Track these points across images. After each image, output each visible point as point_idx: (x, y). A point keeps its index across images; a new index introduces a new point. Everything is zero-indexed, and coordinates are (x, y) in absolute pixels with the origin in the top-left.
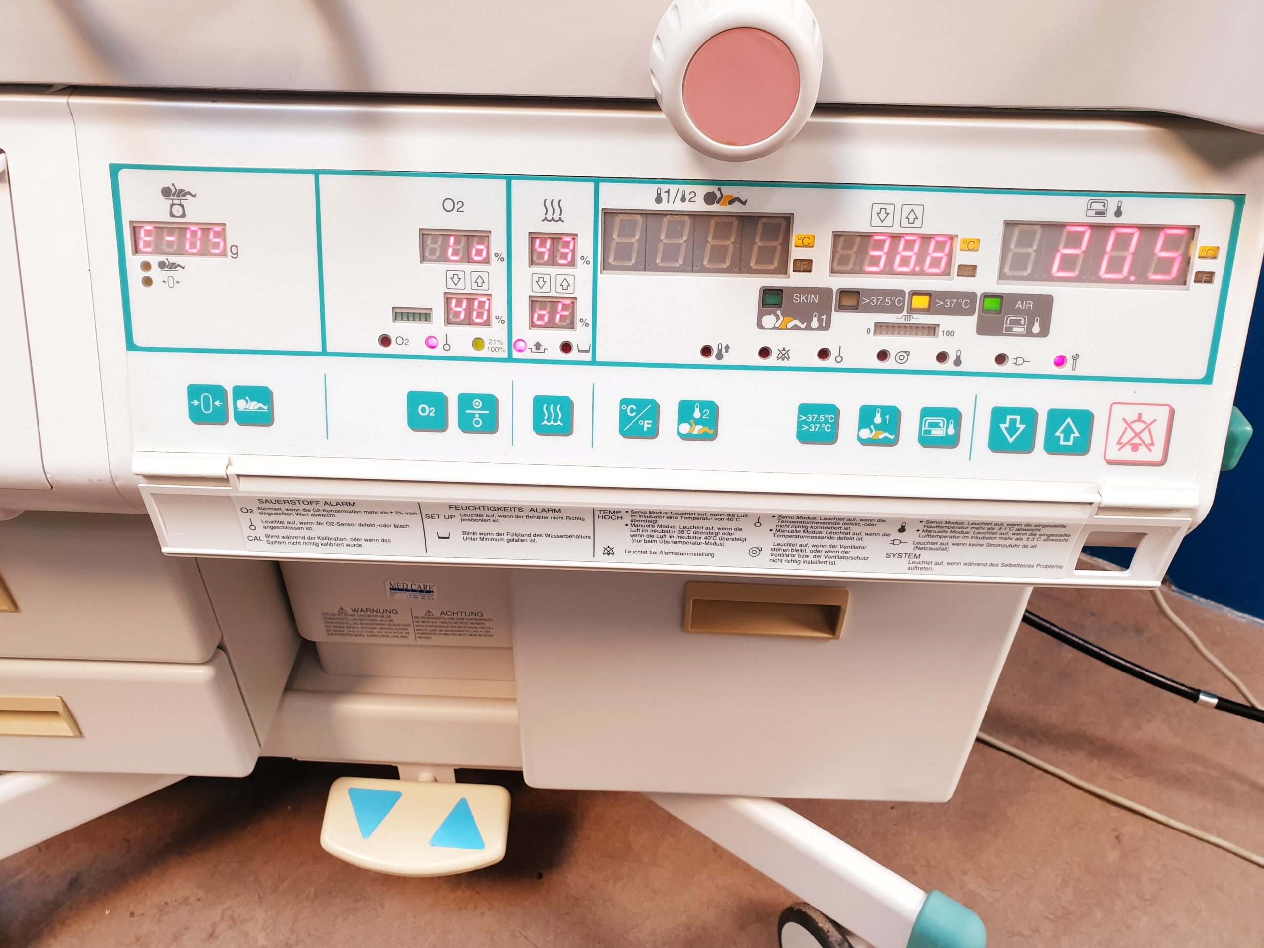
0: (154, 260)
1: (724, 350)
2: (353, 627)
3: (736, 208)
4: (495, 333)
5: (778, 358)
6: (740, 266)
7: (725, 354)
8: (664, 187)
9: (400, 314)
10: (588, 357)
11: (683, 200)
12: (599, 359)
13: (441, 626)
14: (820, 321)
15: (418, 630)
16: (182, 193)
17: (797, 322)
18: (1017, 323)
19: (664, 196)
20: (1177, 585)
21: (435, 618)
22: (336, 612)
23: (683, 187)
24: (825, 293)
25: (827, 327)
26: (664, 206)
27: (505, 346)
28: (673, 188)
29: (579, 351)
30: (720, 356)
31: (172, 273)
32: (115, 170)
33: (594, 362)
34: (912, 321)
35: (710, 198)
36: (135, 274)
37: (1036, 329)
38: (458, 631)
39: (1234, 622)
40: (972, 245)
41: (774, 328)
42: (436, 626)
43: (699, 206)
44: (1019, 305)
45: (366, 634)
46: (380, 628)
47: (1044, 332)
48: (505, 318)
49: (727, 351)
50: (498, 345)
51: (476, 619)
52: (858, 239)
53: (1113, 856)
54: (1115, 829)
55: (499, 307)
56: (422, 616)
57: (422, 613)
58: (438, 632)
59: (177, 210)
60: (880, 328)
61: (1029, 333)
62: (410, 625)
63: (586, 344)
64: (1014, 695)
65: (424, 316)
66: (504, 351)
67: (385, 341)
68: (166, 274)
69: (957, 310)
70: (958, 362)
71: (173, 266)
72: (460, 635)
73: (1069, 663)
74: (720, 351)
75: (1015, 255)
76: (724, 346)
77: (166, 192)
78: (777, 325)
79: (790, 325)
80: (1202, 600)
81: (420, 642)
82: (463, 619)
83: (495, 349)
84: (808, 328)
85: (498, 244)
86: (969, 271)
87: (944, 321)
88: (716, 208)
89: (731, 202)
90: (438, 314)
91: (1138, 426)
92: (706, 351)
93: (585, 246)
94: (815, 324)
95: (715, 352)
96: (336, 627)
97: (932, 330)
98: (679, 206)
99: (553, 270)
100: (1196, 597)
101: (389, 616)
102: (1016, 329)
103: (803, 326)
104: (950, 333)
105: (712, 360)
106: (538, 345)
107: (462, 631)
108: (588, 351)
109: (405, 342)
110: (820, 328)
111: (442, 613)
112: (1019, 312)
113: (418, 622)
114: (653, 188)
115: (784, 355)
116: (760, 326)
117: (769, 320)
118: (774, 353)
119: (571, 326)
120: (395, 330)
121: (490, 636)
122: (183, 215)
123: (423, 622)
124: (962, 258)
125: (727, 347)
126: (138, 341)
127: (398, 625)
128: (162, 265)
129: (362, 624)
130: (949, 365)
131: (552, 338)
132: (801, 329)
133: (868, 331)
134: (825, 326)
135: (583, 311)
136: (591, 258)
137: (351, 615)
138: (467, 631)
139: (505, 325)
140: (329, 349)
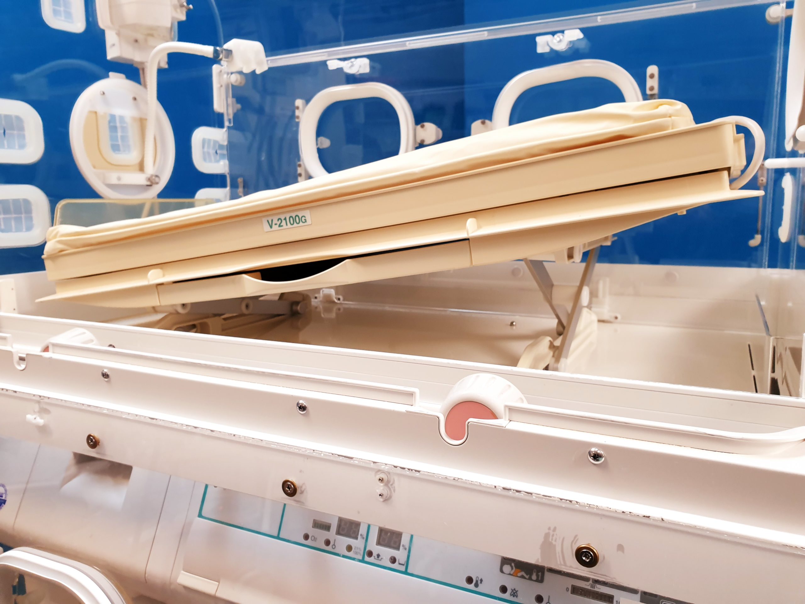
1: (479, 582)
4: (358, 544)
5: (511, 595)
7: (480, 585)
9: (317, 524)
10: (403, 568)
12: (409, 571)
14: (537, 576)
17: (523, 573)
27: (362, 553)
29: (400, 564)
30: (476, 585)
33: (406, 573)
34: (596, 589)
41: (510, 574)
48: (365, 536)
49: (481, 583)
50: (358, 551)
55: (363, 531)
60: (575, 590)
63: (403, 560)
65: (327, 527)
66: (361, 555)
67: (306, 537)
74: (477, 581)
76: (480, 579)
78: (512, 573)
79: (519, 574)
83: (356, 553)
84: (530, 579)
90: (334, 528)
92: (469, 580)
94: (534, 577)
95: (474, 582)
97: (610, 598)
103: (527, 577)
105: (472, 586)
106: (378, 556)
108: (403, 565)
109: (315, 539)
110: (537, 581)
115: (514, 593)
116: (502, 571)
117: (507, 568)
118: (509, 591)
119: (398, 548)
120: (312, 532)
125: (481, 580)
126: (203, 514)
131: (387, 552)
132: (525, 578)
133: (567, 589)
134: (541, 580)
135: (405, 541)
139: (364, 541)
140: (281, 536)
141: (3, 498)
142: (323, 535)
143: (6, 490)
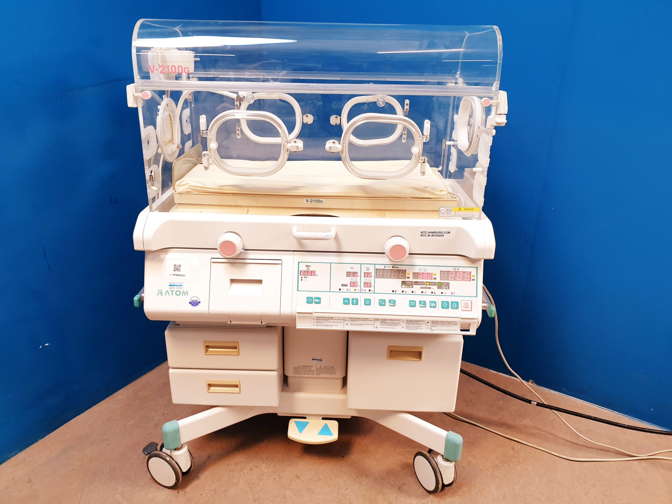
0: (303, 276)
2: (300, 371)
3: (397, 269)
4: (358, 288)
6: (398, 278)
8: (386, 265)
9: (343, 285)
10: (373, 292)
11: (389, 267)
12: (375, 292)
13: (323, 371)
14: (412, 286)
15: (317, 372)
16: (309, 266)
17: (408, 287)
18: (444, 287)
19: (385, 267)
20: (536, 384)
21: (322, 368)
22: (297, 367)
23: (388, 265)
24: (412, 282)
25: (413, 287)
26: (385, 268)
27: (360, 290)
28: (387, 265)
30: (395, 292)
31: (306, 278)
32: (299, 263)
33: (374, 293)
34: (427, 287)
35: (393, 267)
36: (300, 279)
37: (447, 288)
38: (327, 372)
39: (554, 394)
40: (435, 275)
42: (322, 371)
43: (391, 268)
44: (444, 284)
45: (303, 374)
46: (308, 372)
47: (449, 288)
48: (360, 286)
51: (332, 369)
52: (417, 274)
53: (511, 453)
54: (512, 446)
55: (359, 284)
56: (319, 367)
57: (318, 367)
58: (322, 373)
59: (308, 269)
60: (421, 288)
61: (446, 289)
62: (315, 371)
63: (373, 290)
64: (484, 413)
65: (346, 285)
67: (340, 290)
68: (305, 278)
69: (434, 285)
70: (435, 293)
71: (306, 277)
72: (328, 374)
73: (501, 405)
75: (442, 276)
77: (307, 266)
78: (405, 287)
80: (544, 388)
81: (317, 376)
82: (329, 369)
83: (358, 291)
84: (410, 288)
85: (359, 274)
86: (435, 279)
87: (432, 287)
88: (394, 269)
89: (396, 268)
90: (349, 285)
91: (466, 304)
92: (393, 291)
93: (373, 274)
94: (411, 287)
95: (395, 291)
96: (296, 371)
97: (430, 288)
98: (388, 268)
99: (368, 278)
100: (542, 387)
101: (310, 368)
102: (444, 288)
104: (433, 289)
105: (394, 293)
106: (365, 290)
107: (328, 373)
109: (343, 290)
111: (324, 367)
112: (444, 285)
113: (317, 370)
114: (384, 266)
115: (406, 292)
116: (402, 287)
117: (403, 286)
118: (404, 292)
119: (370, 287)
120: (342, 288)
121: (335, 374)
122: (309, 269)
123: (319, 370)
124: (434, 277)
125: (397, 291)
126: (299, 290)
127: (312, 371)
128: (305, 277)
129: (303, 370)
130: (433, 294)
131: (367, 289)
133: (420, 288)
134: (412, 287)
135: (373, 284)
136: (374, 276)
137: (301, 368)
138: (330, 372)
139: (360, 287)
140: (331, 291)
141: (198, 301)
142: (345, 288)
143: (198, 298)
